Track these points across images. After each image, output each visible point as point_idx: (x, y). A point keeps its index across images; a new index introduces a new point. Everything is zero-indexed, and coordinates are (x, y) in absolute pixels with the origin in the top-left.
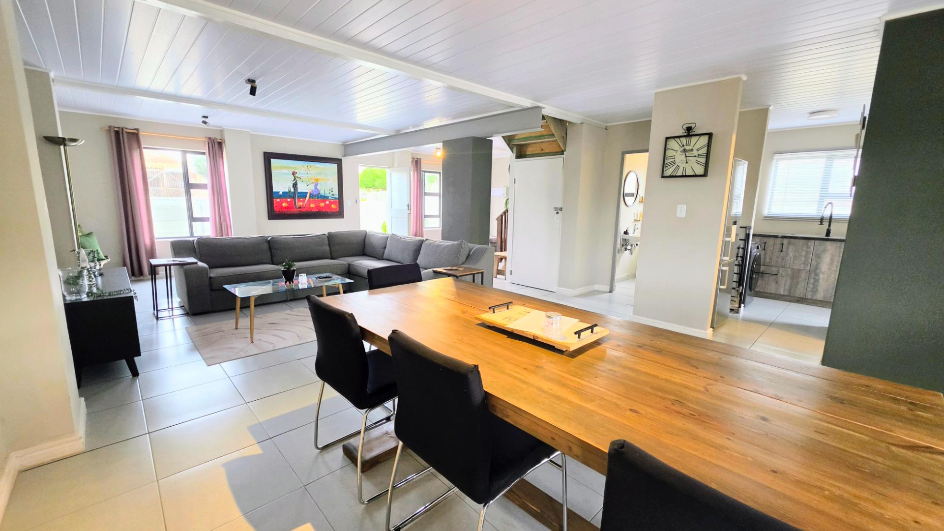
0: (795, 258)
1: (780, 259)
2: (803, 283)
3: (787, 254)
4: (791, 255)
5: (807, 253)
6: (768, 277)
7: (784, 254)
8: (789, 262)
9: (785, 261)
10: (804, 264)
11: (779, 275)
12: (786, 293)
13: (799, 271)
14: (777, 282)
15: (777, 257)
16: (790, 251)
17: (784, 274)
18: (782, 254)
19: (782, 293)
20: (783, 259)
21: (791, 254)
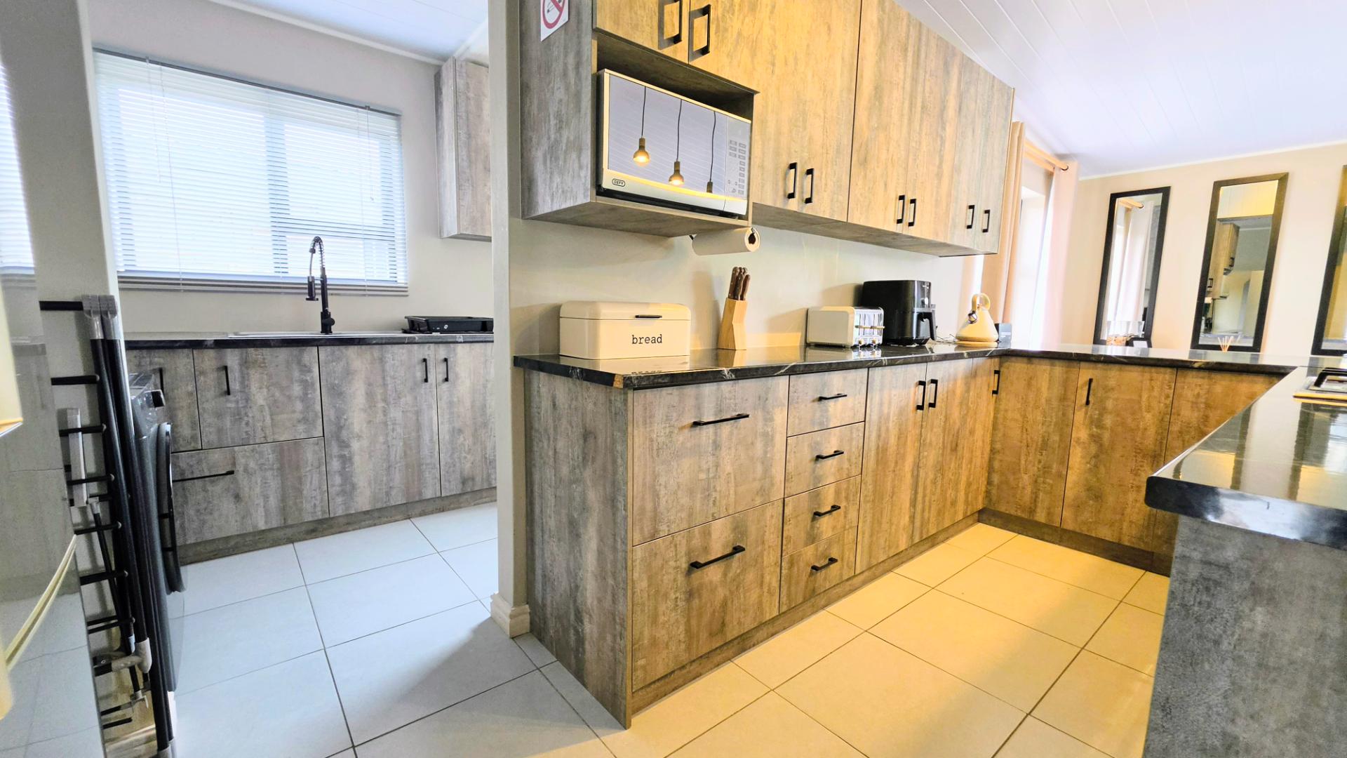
0: (274, 407)
1: (228, 422)
2: (316, 477)
3: (247, 400)
4: (261, 402)
5: (306, 385)
6: (206, 491)
7: (237, 402)
8: (259, 425)
9: (247, 424)
10: (305, 420)
11: (240, 469)
12: (275, 524)
13: (296, 442)
14: (237, 497)
15: (219, 415)
16: (254, 388)
17: (252, 465)
18: (231, 403)
19: (262, 525)
20: (238, 416)
21: (260, 397)
